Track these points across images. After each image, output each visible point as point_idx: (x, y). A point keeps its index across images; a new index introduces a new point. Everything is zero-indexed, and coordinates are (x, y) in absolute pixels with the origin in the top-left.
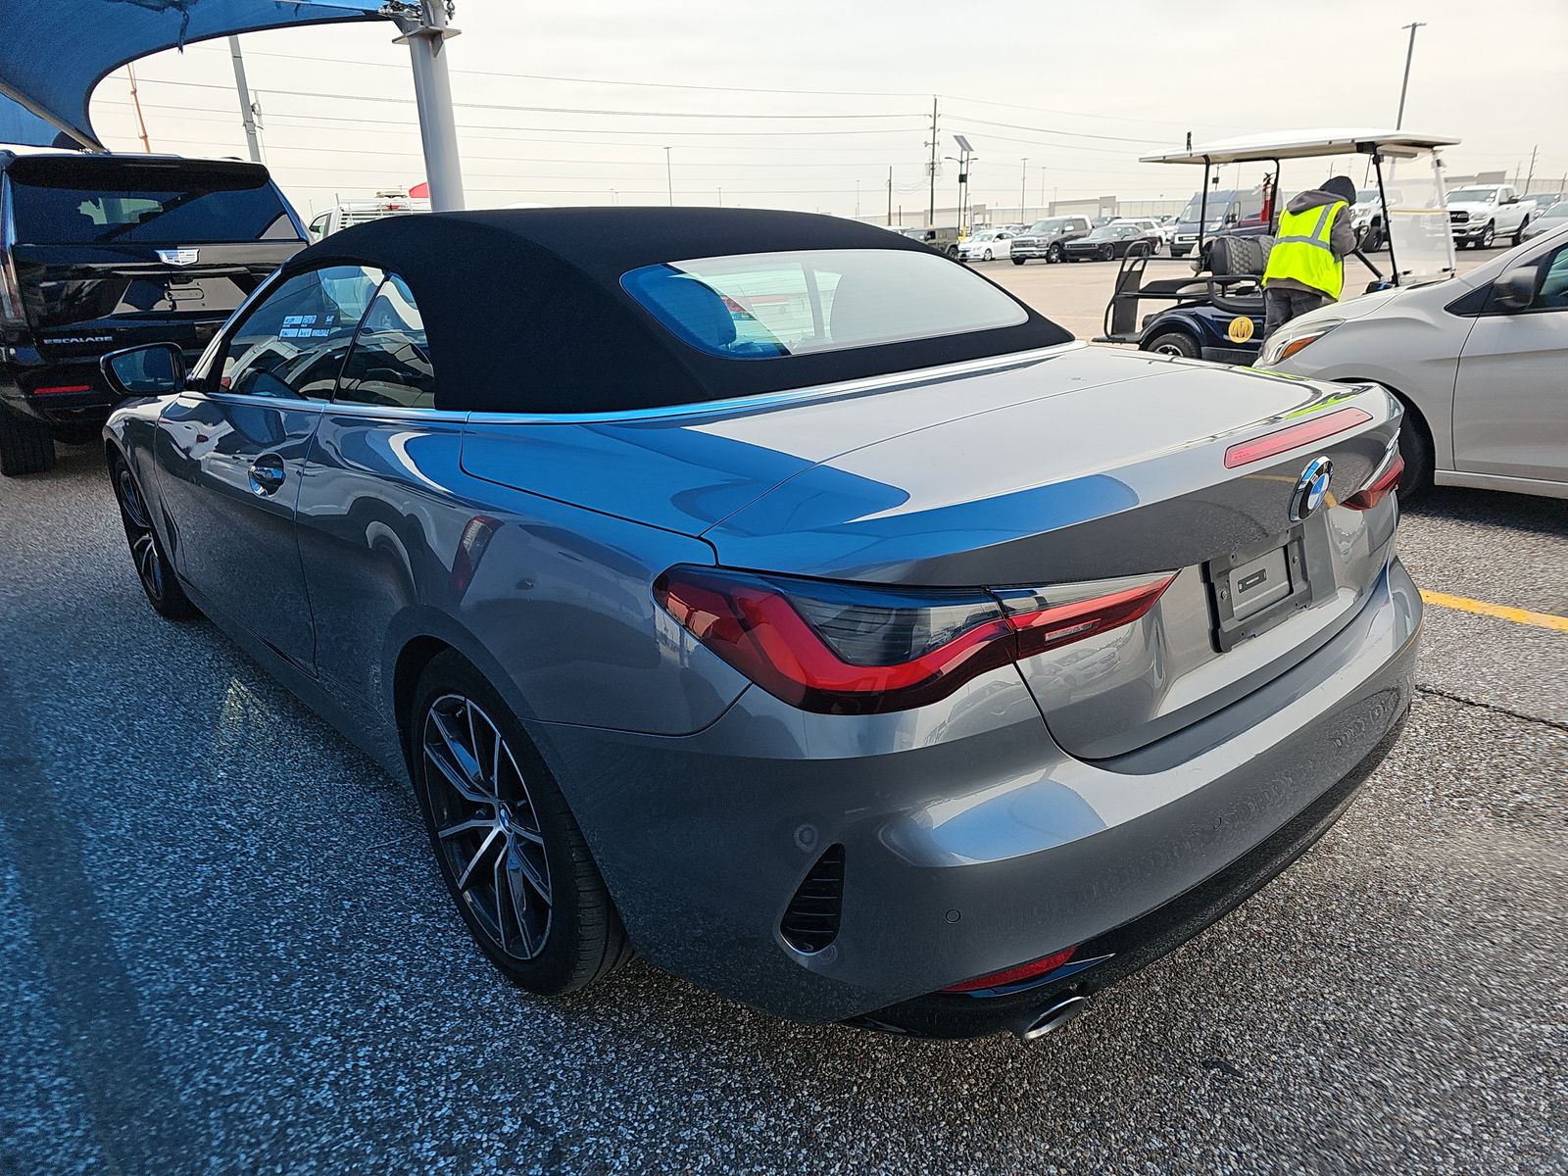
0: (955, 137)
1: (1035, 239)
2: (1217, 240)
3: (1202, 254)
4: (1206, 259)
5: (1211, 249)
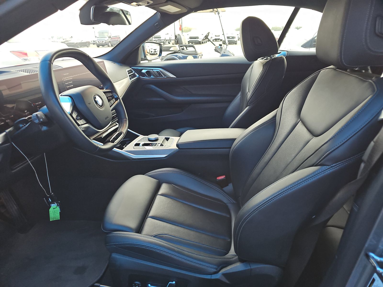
2: (178, 35)
3: (175, 39)
4: (177, 40)
5: (177, 37)
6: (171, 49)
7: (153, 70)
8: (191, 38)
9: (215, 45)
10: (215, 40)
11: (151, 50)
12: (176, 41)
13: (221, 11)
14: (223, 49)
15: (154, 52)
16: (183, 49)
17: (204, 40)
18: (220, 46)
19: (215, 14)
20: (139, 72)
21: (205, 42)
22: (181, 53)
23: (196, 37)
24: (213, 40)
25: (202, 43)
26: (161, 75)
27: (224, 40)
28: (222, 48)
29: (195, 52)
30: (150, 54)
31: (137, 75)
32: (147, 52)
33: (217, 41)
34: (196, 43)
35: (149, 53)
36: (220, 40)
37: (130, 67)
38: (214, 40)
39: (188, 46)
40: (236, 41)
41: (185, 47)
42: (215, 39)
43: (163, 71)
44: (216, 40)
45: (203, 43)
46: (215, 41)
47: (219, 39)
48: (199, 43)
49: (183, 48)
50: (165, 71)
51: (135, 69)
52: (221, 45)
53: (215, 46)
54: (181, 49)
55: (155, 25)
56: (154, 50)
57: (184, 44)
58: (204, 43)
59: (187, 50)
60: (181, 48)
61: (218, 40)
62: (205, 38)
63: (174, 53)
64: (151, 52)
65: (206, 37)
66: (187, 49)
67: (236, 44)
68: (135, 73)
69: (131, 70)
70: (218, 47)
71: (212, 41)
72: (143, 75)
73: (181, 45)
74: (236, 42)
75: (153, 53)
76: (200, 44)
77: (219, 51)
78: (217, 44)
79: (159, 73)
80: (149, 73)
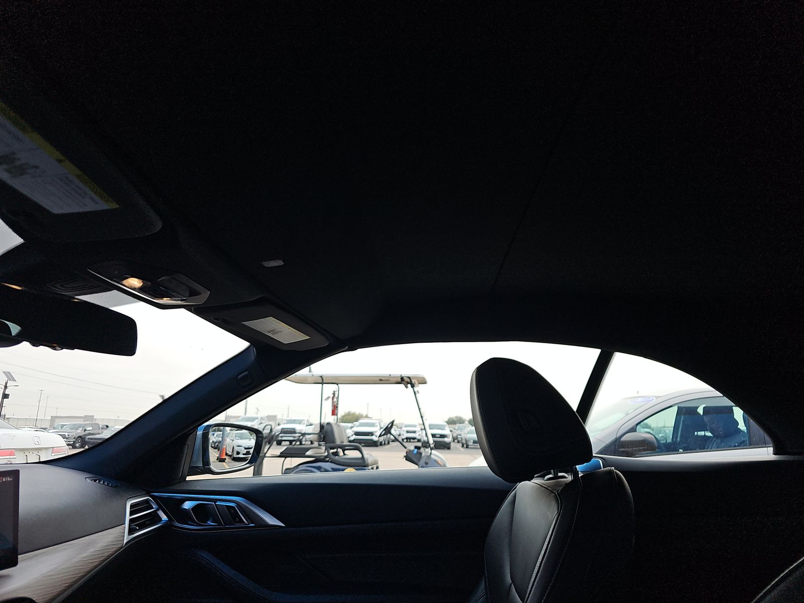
0: (4, 372)
1: (66, 434)
2: (328, 424)
3: (320, 431)
4: (323, 434)
5: (325, 429)
6: (308, 453)
7: (215, 502)
8: (357, 434)
9: (405, 448)
10: (407, 440)
11: (236, 449)
12: (322, 436)
13: (417, 382)
14: (423, 455)
15: (244, 454)
16: (336, 454)
17: (383, 435)
18: (416, 450)
19: (407, 387)
20: (173, 507)
21: (387, 443)
22: (331, 462)
23: (369, 433)
24: (403, 440)
25: (379, 444)
26: (237, 519)
27: (424, 441)
28: (421, 454)
29: (361, 461)
30: (234, 458)
31: (164, 518)
32: (227, 454)
33: (410, 442)
34: (367, 445)
35: (230, 456)
36: (416, 440)
37: (148, 494)
38: (405, 440)
39: (347, 447)
40: (449, 444)
41: (340, 450)
42: (407, 438)
43: (247, 505)
44: (409, 440)
45: (381, 444)
46: (407, 442)
47: (414, 438)
48: (374, 444)
49: (335, 450)
50: (252, 506)
51: (161, 498)
52: (418, 448)
53: (406, 450)
54: (332, 453)
55: (239, 376)
56: (245, 449)
57: (338, 442)
58: (385, 444)
59: (346, 457)
60: (332, 451)
61: (412, 440)
62: (384, 432)
63: (316, 462)
64: (235, 453)
65: (388, 430)
66: (344, 454)
67: (449, 448)
68: (158, 510)
69: (147, 501)
70: (413, 451)
71: (400, 440)
72: (185, 516)
73: (332, 445)
74: (448, 446)
75: (241, 456)
76: (376, 446)
77: (415, 460)
78: (411, 446)
79: (233, 511)
80: (201, 511)
